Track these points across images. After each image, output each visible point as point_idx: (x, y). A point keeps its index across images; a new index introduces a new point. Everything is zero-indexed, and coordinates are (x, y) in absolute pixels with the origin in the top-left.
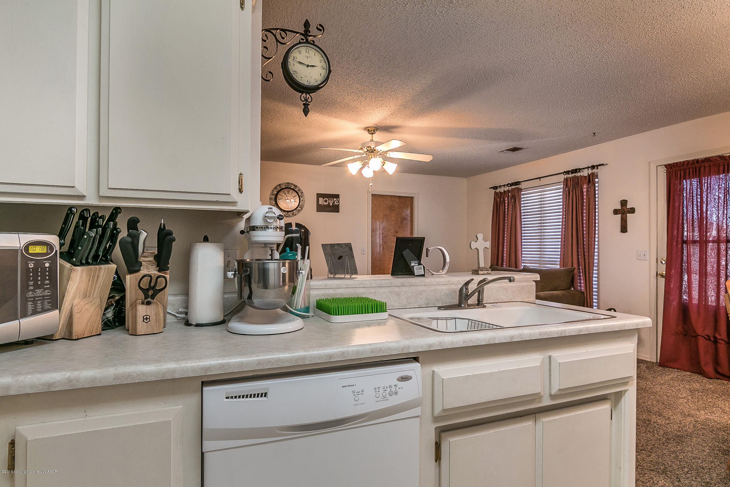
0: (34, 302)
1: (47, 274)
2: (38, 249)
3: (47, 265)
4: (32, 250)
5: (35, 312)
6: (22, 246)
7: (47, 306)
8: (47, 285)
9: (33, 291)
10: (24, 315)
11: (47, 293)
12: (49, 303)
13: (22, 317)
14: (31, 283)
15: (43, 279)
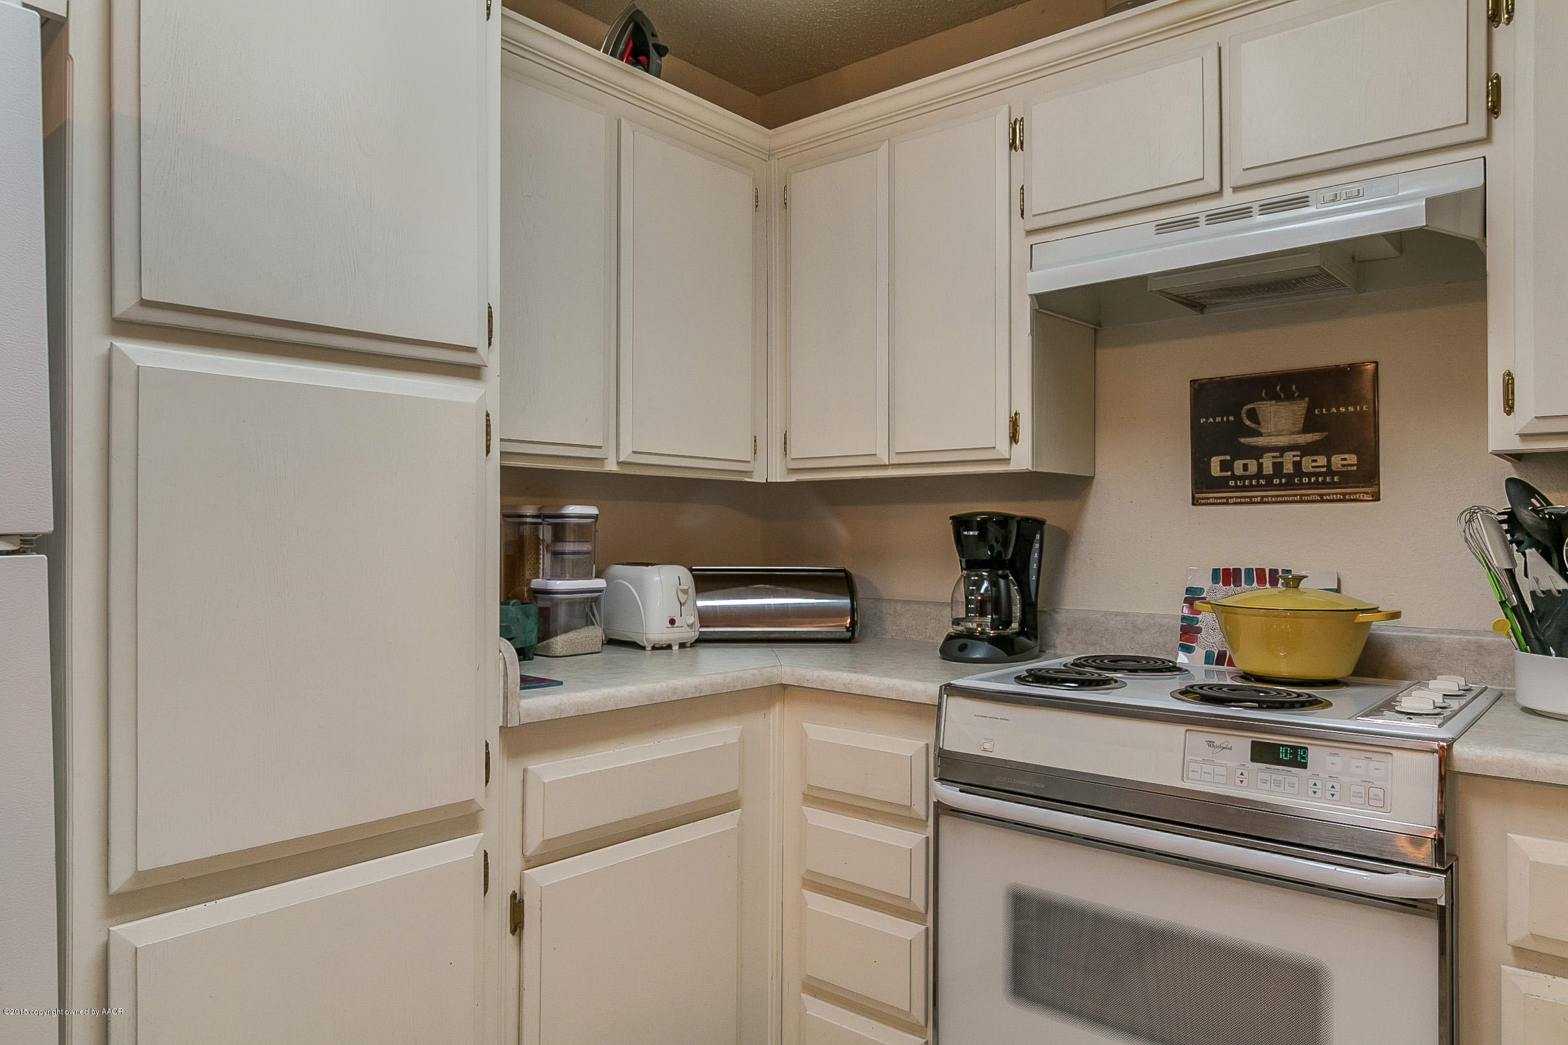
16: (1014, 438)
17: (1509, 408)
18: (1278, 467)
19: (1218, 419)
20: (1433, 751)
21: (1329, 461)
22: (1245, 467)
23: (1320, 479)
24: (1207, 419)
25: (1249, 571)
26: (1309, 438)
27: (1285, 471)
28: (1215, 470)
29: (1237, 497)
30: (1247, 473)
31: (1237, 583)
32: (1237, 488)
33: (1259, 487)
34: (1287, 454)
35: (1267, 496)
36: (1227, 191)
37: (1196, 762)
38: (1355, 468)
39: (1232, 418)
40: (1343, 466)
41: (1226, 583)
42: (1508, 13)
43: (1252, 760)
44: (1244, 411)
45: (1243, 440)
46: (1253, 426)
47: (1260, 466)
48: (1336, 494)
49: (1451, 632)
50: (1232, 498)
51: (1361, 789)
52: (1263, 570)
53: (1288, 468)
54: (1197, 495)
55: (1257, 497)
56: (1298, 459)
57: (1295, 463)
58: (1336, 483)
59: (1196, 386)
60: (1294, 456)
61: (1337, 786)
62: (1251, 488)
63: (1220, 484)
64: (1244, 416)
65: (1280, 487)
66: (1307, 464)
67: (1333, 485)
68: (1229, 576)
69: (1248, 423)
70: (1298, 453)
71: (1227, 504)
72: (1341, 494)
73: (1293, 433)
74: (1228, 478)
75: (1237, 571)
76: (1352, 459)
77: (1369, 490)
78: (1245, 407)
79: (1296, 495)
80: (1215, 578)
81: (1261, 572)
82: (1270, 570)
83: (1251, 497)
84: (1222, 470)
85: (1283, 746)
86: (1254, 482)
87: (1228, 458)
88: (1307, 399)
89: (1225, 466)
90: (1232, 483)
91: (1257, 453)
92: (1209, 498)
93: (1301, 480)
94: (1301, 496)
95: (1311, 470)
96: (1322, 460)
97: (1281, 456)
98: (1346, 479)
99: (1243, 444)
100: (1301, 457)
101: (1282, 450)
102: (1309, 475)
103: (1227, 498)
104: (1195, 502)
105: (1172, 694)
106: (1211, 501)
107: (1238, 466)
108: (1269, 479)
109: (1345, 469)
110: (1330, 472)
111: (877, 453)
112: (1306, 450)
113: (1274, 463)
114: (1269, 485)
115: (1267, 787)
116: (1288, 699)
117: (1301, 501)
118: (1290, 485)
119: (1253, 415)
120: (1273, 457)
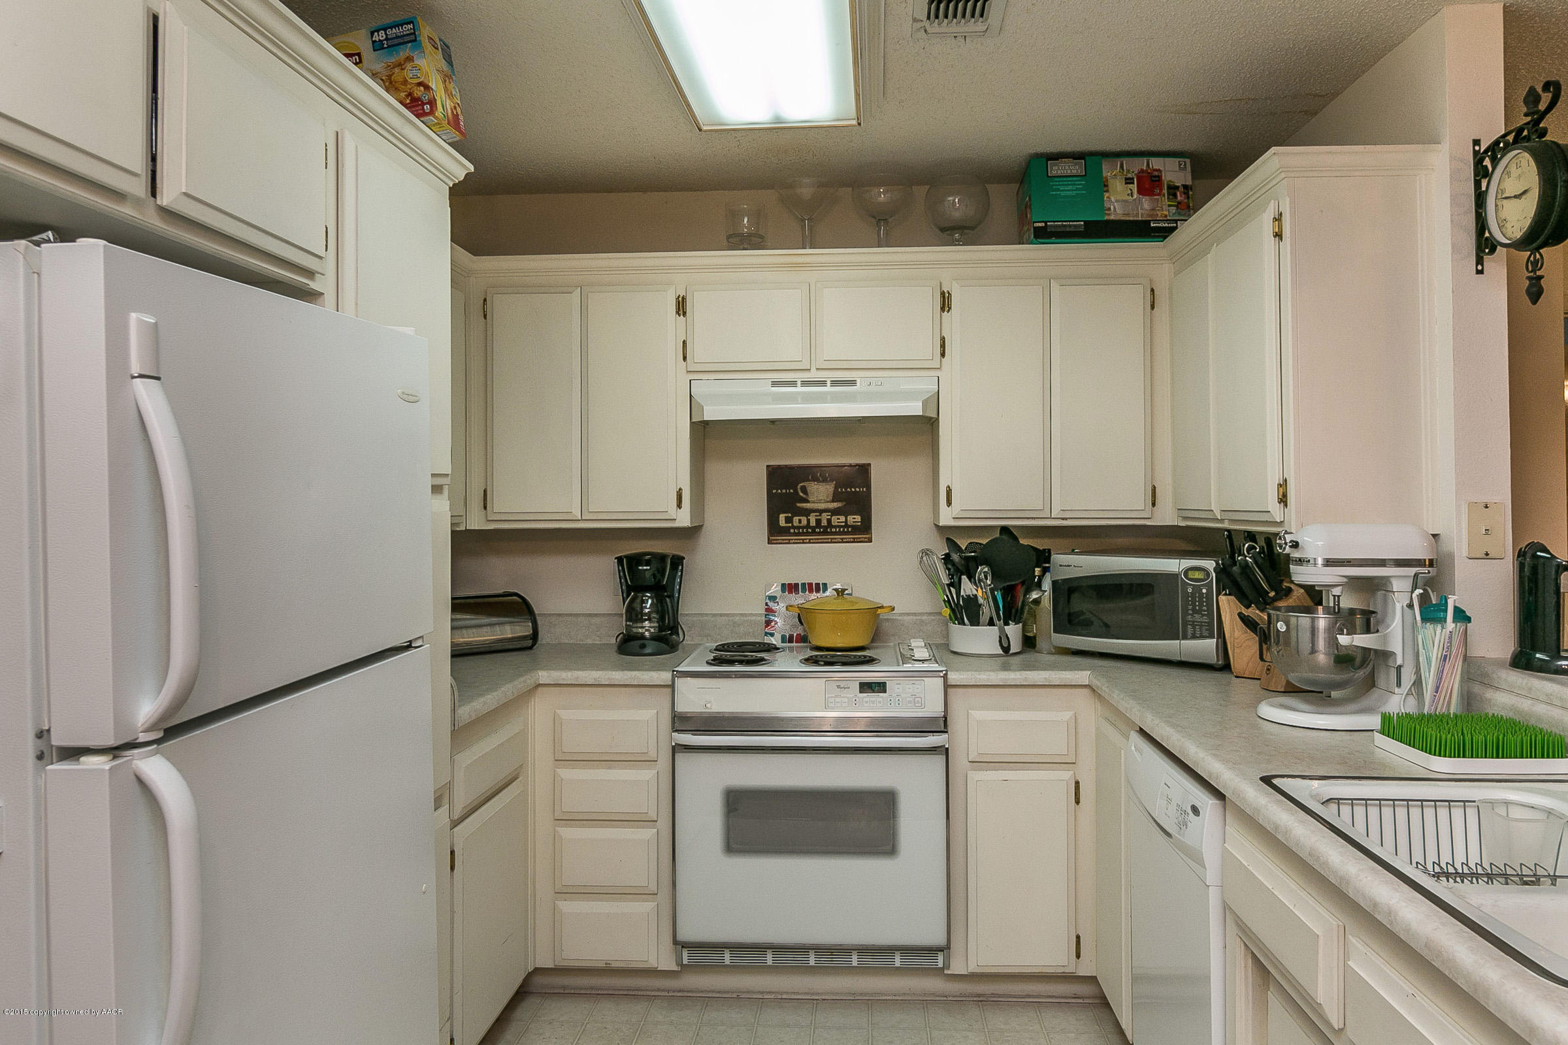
0: (1194, 626)
1: (1204, 600)
2: (1198, 575)
3: (1204, 591)
4: (1191, 574)
5: (1194, 637)
6: (1180, 570)
7: (1206, 633)
8: (1205, 611)
9: (1192, 615)
10: (1185, 638)
11: (1205, 619)
12: (1207, 630)
13: (1183, 639)
14: (1190, 607)
15: (1201, 605)
16: (679, 506)
17: (949, 503)
18: (818, 522)
19: (784, 491)
20: (941, 677)
21: (846, 520)
22: (800, 521)
23: (842, 529)
24: (777, 491)
25: (804, 584)
26: (835, 505)
27: (822, 524)
28: (782, 523)
29: (795, 539)
30: (801, 525)
31: (797, 592)
32: (795, 534)
33: (808, 534)
34: (823, 514)
35: (812, 539)
36: (814, 369)
37: (832, 697)
38: (859, 524)
39: (792, 491)
40: (854, 522)
41: (790, 592)
42: (948, 307)
43: (860, 692)
44: (799, 487)
45: (798, 505)
46: (804, 496)
47: (808, 521)
48: (850, 538)
49: (908, 614)
50: (792, 540)
51: (911, 699)
52: (812, 584)
53: (824, 523)
54: (771, 538)
55: (806, 539)
56: (829, 517)
57: (828, 519)
58: (850, 532)
59: (770, 469)
60: (828, 515)
61: (900, 699)
62: (803, 534)
63: (784, 531)
64: (799, 490)
65: (819, 534)
66: (835, 520)
67: (848, 533)
68: (791, 588)
69: (801, 494)
70: (830, 514)
71: (789, 543)
72: (852, 538)
73: (828, 502)
74: (789, 528)
75: (797, 585)
76: (858, 518)
77: (867, 536)
78: (800, 485)
79: (828, 539)
80: (783, 591)
81: (810, 585)
82: (816, 584)
83: (803, 540)
84: (786, 523)
85: (874, 683)
86: (805, 531)
87: (790, 515)
88: (834, 482)
89: (788, 520)
90: (792, 531)
91: (807, 513)
92: (778, 540)
93: (831, 530)
94: (831, 539)
95: (837, 524)
96: (842, 519)
97: (820, 515)
98: (855, 530)
99: (799, 507)
100: (831, 517)
101: (821, 511)
102: (835, 527)
103: (789, 540)
104: (770, 542)
105: (801, 661)
106: (779, 541)
107: (796, 519)
108: (813, 528)
109: (854, 524)
110: (847, 526)
111: (573, 511)
112: (835, 512)
113: (816, 520)
114: (814, 533)
115: (868, 705)
116: (860, 660)
117: (831, 542)
118: (825, 533)
119: (804, 490)
120: (816, 516)
